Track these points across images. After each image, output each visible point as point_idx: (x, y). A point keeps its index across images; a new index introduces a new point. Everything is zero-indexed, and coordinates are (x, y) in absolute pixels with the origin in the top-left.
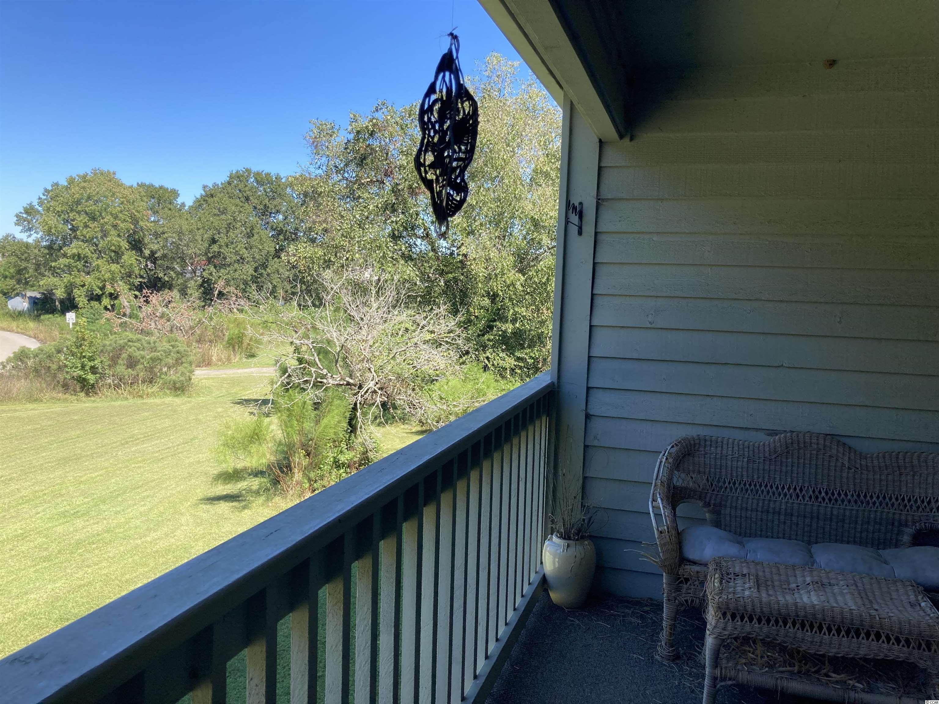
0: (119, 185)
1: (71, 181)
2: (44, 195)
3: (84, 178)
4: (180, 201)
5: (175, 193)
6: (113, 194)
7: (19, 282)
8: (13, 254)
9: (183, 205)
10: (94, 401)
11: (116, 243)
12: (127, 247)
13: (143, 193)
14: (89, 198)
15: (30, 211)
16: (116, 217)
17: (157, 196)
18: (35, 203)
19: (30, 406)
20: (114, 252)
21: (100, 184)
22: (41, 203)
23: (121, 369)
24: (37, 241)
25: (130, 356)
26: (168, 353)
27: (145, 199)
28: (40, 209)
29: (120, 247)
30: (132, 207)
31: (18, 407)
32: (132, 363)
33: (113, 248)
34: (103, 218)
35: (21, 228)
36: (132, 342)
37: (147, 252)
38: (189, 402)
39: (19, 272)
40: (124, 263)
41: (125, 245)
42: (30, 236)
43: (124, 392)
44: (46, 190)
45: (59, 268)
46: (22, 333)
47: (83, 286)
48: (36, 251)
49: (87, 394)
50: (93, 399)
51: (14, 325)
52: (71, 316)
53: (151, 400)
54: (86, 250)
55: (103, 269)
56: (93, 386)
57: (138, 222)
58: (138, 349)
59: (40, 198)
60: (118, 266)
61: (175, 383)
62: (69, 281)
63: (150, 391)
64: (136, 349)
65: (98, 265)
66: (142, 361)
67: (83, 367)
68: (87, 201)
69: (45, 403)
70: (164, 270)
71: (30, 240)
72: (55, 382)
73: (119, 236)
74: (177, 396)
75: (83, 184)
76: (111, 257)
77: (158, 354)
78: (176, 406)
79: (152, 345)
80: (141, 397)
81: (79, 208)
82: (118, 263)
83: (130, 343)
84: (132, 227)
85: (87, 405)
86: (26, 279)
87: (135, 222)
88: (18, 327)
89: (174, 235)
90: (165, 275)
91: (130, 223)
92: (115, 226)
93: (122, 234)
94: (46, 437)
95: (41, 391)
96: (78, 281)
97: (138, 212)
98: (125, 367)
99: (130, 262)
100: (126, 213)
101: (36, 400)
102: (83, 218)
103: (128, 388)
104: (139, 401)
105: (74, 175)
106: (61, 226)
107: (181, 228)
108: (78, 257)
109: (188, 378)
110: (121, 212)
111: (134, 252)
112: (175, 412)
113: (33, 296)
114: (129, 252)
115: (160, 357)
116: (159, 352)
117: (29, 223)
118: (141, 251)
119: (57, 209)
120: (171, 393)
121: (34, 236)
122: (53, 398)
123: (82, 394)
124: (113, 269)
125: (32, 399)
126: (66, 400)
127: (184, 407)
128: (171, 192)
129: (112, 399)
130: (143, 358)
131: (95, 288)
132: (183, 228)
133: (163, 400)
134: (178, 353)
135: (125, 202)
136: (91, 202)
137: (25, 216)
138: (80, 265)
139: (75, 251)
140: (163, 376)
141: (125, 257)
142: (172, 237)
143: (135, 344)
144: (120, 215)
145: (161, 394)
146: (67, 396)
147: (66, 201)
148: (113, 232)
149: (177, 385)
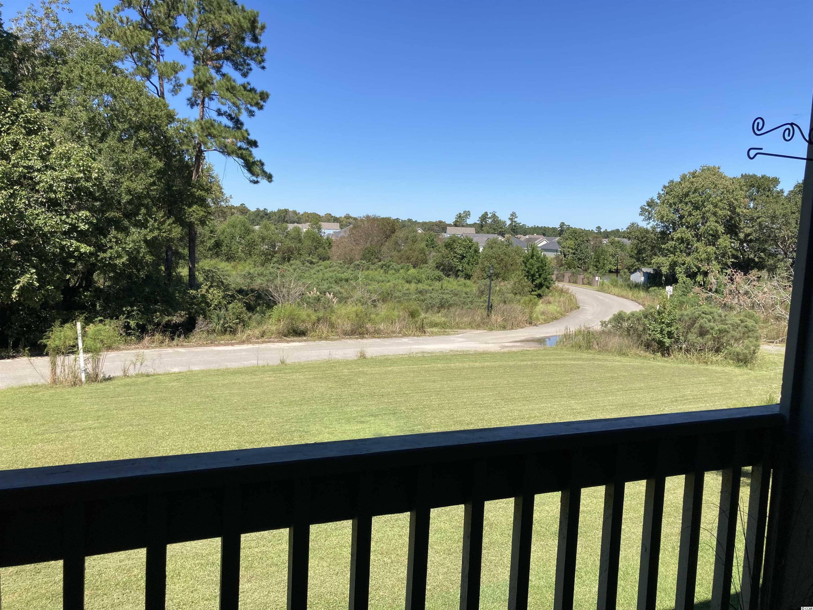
0: (722, 177)
1: (683, 178)
2: (662, 190)
3: (694, 175)
4: (779, 188)
5: (776, 181)
6: (716, 186)
7: (638, 260)
8: (637, 238)
9: (782, 191)
10: (667, 361)
11: (713, 228)
12: (723, 231)
13: (743, 183)
14: (695, 191)
15: (651, 204)
16: (716, 206)
17: (757, 185)
18: (655, 197)
19: (618, 358)
20: (712, 236)
21: (706, 178)
22: (659, 197)
23: (692, 337)
24: (654, 228)
25: (701, 327)
26: (735, 326)
27: (745, 188)
28: (659, 201)
29: (717, 231)
30: (731, 196)
31: (609, 358)
32: (702, 333)
33: (711, 232)
34: (705, 207)
35: (643, 217)
36: (706, 314)
37: (742, 236)
38: (748, 374)
39: (640, 252)
40: (720, 245)
41: (721, 229)
42: (649, 224)
43: (692, 357)
44: (665, 187)
45: (667, 250)
46: (635, 301)
47: (683, 264)
48: (653, 236)
49: (663, 355)
50: (666, 359)
51: (630, 294)
52: (669, 289)
53: (714, 367)
54: (689, 235)
55: (701, 249)
56: (668, 348)
57: (735, 208)
58: (709, 321)
59: (659, 194)
60: (714, 248)
61: (738, 354)
62: (673, 260)
63: (714, 359)
64: (707, 320)
65: (697, 247)
66: (711, 331)
67: (661, 332)
68: (693, 193)
69: (630, 358)
70: (755, 252)
71: (649, 227)
72: (640, 342)
73: (716, 222)
74: (740, 366)
75: (692, 180)
76: (708, 240)
77: (726, 327)
78: (734, 375)
79: (723, 317)
80: (706, 363)
81: (687, 200)
82: (714, 245)
83: (703, 315)
84: (729, 213)
85: (660, 364)
86: (643, 258)
87: (732, 208)
88: (632, 295)
89: (767, 219)
90: (755, 256)
91: (728, 210)
92: (715, 214)
93: (720, 220)
94: (617, 385)
95: (628, 347)
96: (680, 260)
97: (736, 200)
98: (695, 336)
99: (725, 245)
100: (725, 202)
101: (624, 354)
102: (689, 208)
103: (696, 353)
104: (703, 366)
105: (686, 173)
106: (671, 215)
107: (775, 212)
108: (682, 240)
109: (752, 352)
110: (721, 200)
111: (729, 236)
112: (730, 381)
113: (649, 271)
114: (725, 236)
115: (728, 330)
116: (727, 324)
117: (649, 213)
118: (736, 234)
119: (670, 201)
120: (733, 363)
121: (652, 223)
122: (636, 354)
123: (659, 354)
124: (709, 250)
125: (622, 353)
126: (645, 357)
127: (740, 378)
128: (772, 180)
129: (681, 362)
130: (712, 329)
131: (693, 266)
132: (777, 212)
133: (724, 368)
134: (746, 327)
135: (725, 192)
136: (697, 194)
137: (647, 208)
138: (683, 246)
139: (679, 235)
140: (728, 347)
141: (720, 240)
142: (765, 221)
143: (707, 316)
144: (720, 204)
145: (724, 363)
146: (647, 354)
147: (677, 194)
148: (713, 219)
149: (741, 357)
